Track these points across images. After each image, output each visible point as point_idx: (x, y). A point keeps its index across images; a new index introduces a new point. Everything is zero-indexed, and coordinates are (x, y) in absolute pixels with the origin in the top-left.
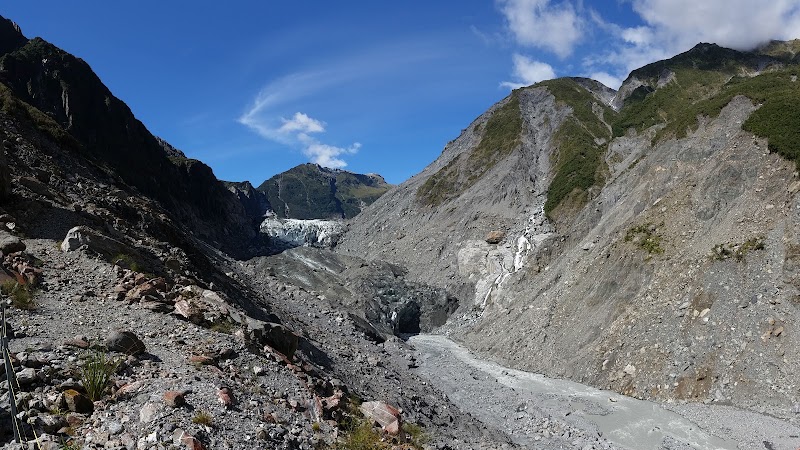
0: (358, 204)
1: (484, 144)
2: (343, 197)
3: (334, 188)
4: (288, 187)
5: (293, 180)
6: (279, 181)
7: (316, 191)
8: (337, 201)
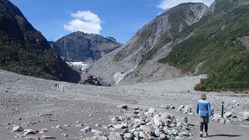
0: (100, 53)
1: (138, 41)
2: (93, 49)
3: (89, 45)
4: (68, 43)
5: (70, 40)
6: (64, 40)
7: (81, 46)
8: (91, 51)
